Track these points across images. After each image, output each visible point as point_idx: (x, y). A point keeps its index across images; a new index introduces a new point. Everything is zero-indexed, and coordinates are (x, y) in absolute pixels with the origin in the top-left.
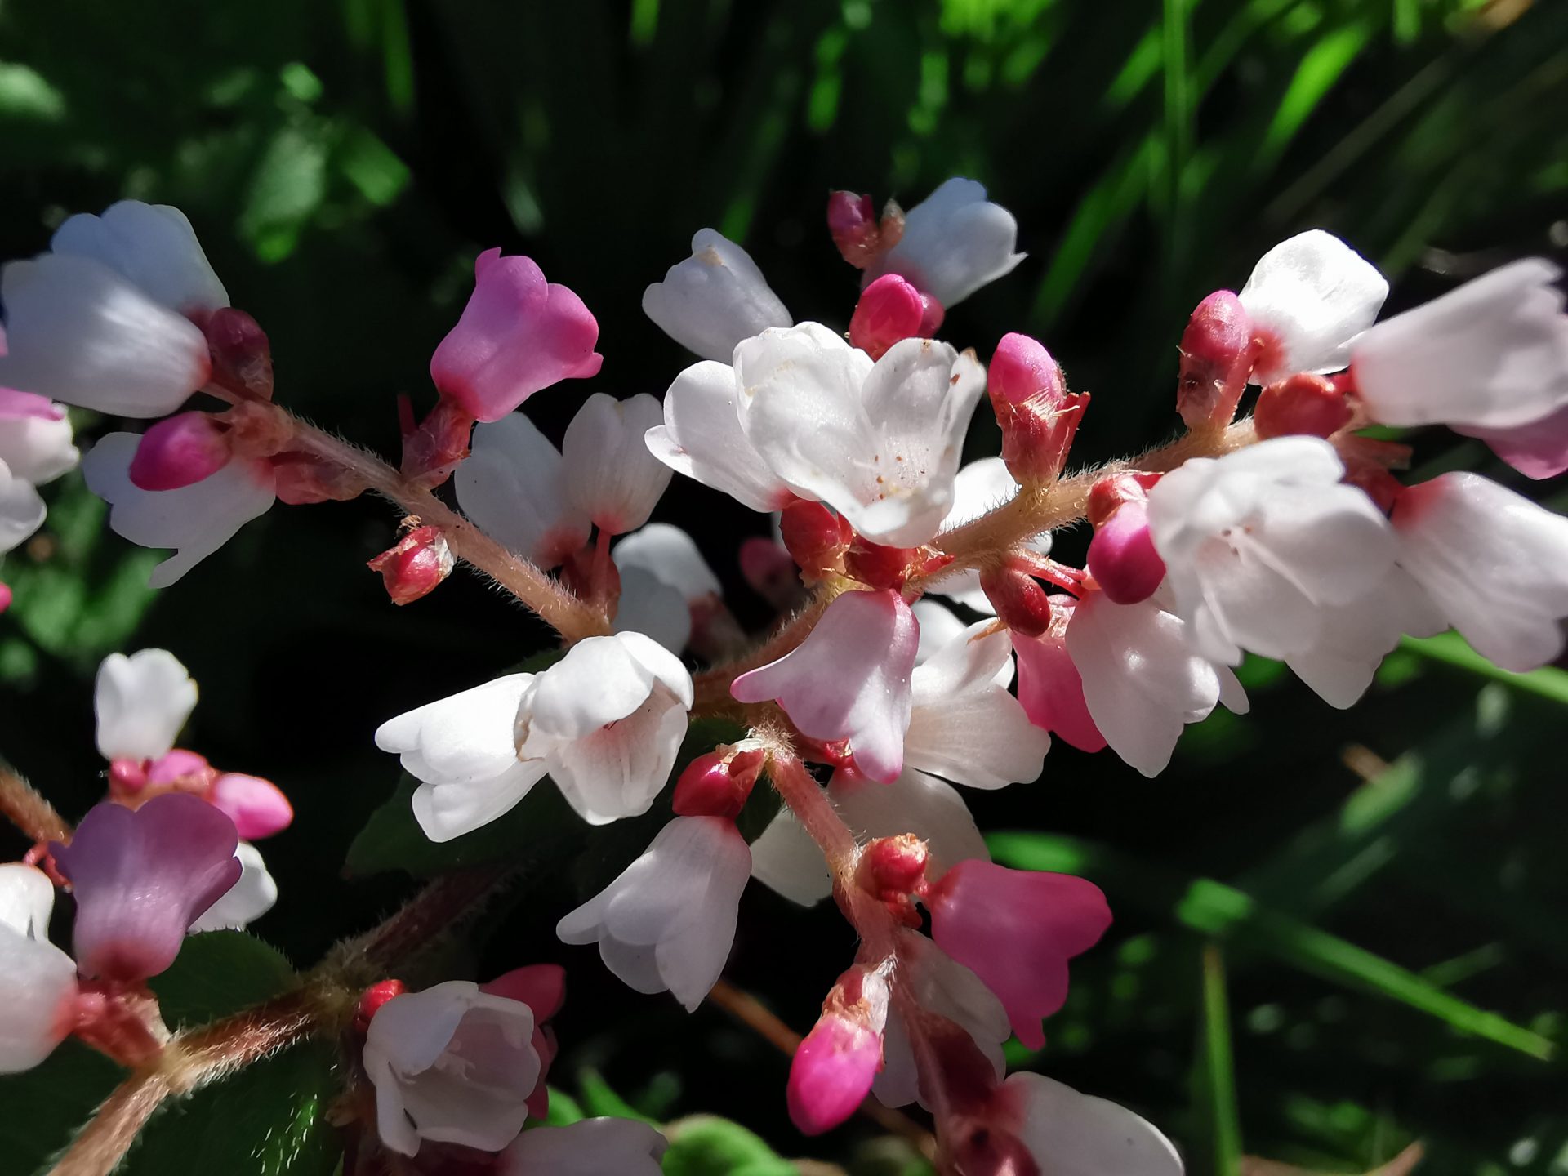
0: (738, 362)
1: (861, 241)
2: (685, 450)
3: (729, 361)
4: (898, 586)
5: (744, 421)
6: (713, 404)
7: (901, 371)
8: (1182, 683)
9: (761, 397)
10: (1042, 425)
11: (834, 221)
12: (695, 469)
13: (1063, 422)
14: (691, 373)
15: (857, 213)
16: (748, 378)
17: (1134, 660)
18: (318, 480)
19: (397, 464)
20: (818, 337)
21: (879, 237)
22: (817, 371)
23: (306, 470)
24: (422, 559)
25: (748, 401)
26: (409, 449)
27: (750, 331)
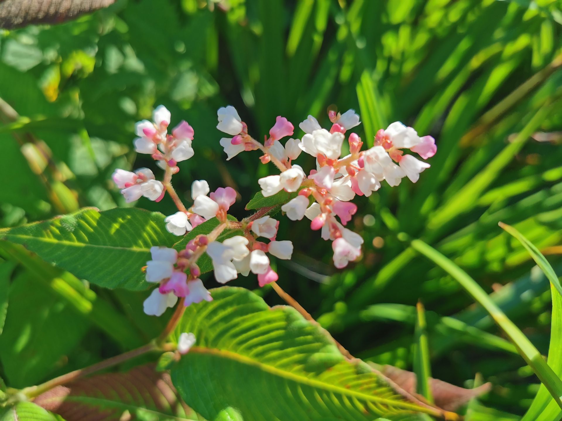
0: (313, 134)
1: (333, 119)
2: (304, 146)
3: (311, 133)
4: (333, 166)
5: (313, 141)
6: (309, 140)
7: (335, 136)
8: (370, 181)
9: (316, 138)
10: (355, 146)
11: (329, 115)
12: (306, 150)
13: (359, 145)
14: (306, 135)
15: (333, 114)
16: (315, 136)
17: (364, 178)
18: (252, 147)
19: (263, 145)
20: (325, 131)
21: (336, 118)
22: (323, 135)
23: (250, 145)
24: (267, 158)
25: (314, 139)
26: (266, 143)
27: (315, 130)
